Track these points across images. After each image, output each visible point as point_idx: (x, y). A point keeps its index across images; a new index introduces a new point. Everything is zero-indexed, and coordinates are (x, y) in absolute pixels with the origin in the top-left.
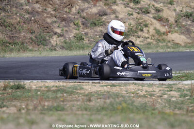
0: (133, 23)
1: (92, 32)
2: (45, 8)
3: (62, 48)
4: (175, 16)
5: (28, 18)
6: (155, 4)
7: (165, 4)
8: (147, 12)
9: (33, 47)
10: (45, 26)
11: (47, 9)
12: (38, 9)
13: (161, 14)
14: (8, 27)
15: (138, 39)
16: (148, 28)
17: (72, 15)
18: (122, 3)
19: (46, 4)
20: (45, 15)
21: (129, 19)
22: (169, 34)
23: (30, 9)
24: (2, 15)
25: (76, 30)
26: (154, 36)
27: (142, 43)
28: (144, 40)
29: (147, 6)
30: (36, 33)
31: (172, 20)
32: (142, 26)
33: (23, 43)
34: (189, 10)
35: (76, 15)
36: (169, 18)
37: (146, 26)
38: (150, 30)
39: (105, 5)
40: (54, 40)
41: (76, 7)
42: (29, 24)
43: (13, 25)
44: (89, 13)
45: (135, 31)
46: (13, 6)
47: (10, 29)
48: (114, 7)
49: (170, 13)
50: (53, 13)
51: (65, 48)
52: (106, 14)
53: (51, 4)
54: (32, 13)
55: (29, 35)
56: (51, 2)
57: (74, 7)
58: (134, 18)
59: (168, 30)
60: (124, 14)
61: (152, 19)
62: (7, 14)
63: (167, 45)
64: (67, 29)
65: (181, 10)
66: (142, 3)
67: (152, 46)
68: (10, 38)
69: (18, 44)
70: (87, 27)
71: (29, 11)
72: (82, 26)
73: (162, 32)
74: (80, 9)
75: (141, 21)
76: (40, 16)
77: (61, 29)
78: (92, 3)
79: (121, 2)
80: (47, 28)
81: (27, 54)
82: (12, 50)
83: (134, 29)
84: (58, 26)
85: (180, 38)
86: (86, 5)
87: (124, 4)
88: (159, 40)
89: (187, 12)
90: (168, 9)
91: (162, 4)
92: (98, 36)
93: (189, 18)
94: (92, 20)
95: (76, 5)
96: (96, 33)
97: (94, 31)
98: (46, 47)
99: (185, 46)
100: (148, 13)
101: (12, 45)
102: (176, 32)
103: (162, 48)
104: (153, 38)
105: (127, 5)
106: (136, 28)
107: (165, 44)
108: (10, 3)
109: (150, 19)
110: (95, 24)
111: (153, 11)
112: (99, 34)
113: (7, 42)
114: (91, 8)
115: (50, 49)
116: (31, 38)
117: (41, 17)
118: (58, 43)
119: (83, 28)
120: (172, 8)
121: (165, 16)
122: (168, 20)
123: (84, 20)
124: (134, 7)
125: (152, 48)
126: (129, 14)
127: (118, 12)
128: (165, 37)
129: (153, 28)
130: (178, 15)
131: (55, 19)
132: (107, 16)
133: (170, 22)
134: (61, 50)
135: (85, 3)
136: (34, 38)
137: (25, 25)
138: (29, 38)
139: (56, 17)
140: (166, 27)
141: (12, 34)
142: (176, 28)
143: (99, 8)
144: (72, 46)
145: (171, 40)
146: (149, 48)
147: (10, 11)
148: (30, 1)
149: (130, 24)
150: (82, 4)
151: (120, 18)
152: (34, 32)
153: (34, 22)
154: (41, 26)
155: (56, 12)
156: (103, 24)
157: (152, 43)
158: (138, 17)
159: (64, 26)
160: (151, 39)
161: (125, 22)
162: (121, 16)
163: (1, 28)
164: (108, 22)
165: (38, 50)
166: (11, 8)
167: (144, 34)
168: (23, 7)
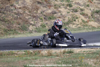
0: (70, 17)
1: (49, 23)
2: (24, 11)
3: (36, 31)
4: (91, 13)
5: (16, 17)
6: (80, 7)
7: (85, 7)
9: (21, 31)
10: (25, 21)
11: (25, 11)
12: (21, 12)
13: (84, 12)
14: (7, 22)
15: (73, 25)
16: (78, 19)
17: (39, 14)
19: (25, 9)
20: (25, 15)
21: (68, 15)
22: (89, 22)
23: (17, 12)
24: (3, 16)
25: (41, 22)
26: (81, 23)
27: (76, 27)
28: (77, 26)
29: (76, 8)
30: (21, 24)
31: (90, 15)
32: (75, 18)
33: (15, 30)
34: (98, 9)
37: (77, 18)
39: (55, 8)
40: (31, 28)
42: (17, 20)
43: (9, 21)
44: (47, 13)
45: (72, 21)
47: (8, 23)
48: (60, 9)
49: (88, 11)
50: (29, 13)
51: (37, 31)
52: (56, 13)
53: (27, 9)
54: (18, 14)
56: (27, 8)
57: (39, 10)
58: (71, 15)
59: (88, 20)
60: (65, 12)
61: (80, 15)
62: (5, 15)
63: (89, 28)
64: (36, 21)
65: (93, 9)
66: (73, 6)
67: (81, 28)
68: (8, 27)
69: (13, 31)
70: (47, 20)
71: (16, 13)
72: (44, 20)
73: (85, 21)
74: (42, 11)
75: (74, 16)
76: (22, 16)
77: (34, 22)
78: (48, 8)
79: (63, 6)
80: (27, 21)
82: (10, 34)
83: (71, 20)
84: (32, 20)
85: (95, 24)
86: (45, 9)
87: (64, 8)
88: (84, 25)
89: (97, 10)
90: (87, 9)
91: (83, 7)
93: (98, 13)
94: (49, 17)
95: (40, 9)
96: (52, 23)
98: (27, 31)
99: (98, 28)
100: (77, 11)
101: (10, 31)
102: (92, 21)
105: (66, 8)
106: (72, 20)
107: (87, 27)
108: (6, 9)
109: (78, 14)
110: (51, 19)
111: (80, 11)
113: (7, 30)
114: (48, 10)
115: (29, 32)
118: (33, 29)
119: (44, 21)
120: (89, 9)
121: (86, 13)
122: (88, 15)
123: (45, 16)
124: (70, 9)
125: (82, 30)
126: (67, 12)
127: (62, 12)
128: (87, 23)
129: (81, 19)
131: (30, 17)
133: (89, 16)
134: (35, 33)
136: (20, 27)
137: (15, 21)
138: (18, 27)
140: (87, 18)
141: (9, 25)
142: (92, 19)
143: (52, 10)
144: (41, 30)
145: (90, 25)
146: (80, 30)
147: (7, 14)
148: (17, 8)
149: (69, 18)
150: (43, 9)
151: (63, 15)
152: (20, 24)
153: (20, 19)
154: (23, 21)
155: (30, 13)
156: (55, 18)
157: (81, 27)
158: (73, 14)
159: (35, 20)
160: (80, 25)
161: (66, 17)
162: (63, 14)
163: (3, 23)
164: (57, 17)
165: (23, 33)
166: (7, 12)
167: (76, 23)
168: (13, 11)
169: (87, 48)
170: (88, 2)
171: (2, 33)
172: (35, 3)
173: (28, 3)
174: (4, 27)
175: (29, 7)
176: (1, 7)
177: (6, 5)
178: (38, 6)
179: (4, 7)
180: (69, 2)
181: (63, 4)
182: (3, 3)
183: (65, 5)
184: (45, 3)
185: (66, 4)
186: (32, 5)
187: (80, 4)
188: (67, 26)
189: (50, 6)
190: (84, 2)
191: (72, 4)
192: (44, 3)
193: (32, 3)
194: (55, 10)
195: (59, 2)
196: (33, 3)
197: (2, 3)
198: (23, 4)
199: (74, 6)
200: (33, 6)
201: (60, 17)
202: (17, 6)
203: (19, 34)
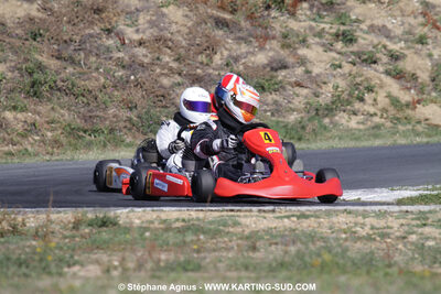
0: (342, 84)
2: (157, 55)
4: (430, 68)
5: (121, 77)
6: (388, 43)
7: (409, 44)
8: (372, 61)
9: (134, 137)
10: (159, 93)
11: (162, 57)
12: (142, 59)
13: (401, 64)
14: (81, 98)
15: (353, 117)
16: (374, 95)
17: (214, 69)
18: (318, 43)
19: (159, 48)
20: (158, 70)
21: (334, 76)
22: (419, 106)
23: (127, 58)
24: (67, 71)
27: (361, 127)
28: (367, 120)
29: (371, 48)
30: (139, 108)
31: (424, 77)
32: (361, 90)
33: (112, 131)
35: (222, 69)
36: (419, 73)
37: (370, 89)
38: (379, 99)
39: (283, 46)
41: (221, 53)
42: (124, 89)
43: (90, 92)
44: (250, 65)
45: (347, 100)
46: (91, 52)
47: (85, 100)
48: (302, 52)
49: (420, 62)
50: (174, 65)
52: (285, 67)
53: (170, 48)
54: (131, 66)
55: (125, 114)
56: (170, 44)
57: (218, 53)
58: (344, 74)
59: (416, 98)
60: (322, 65)
61: (383, 76)
62: (78, 69)
63: (414, 131)
66: (361, 41)
67: (383, 131)
68: (85, 119)
69: (103, 132)
71: (125, 63)
73: (403, 102)
74: (230, 56)
75: (358, 80)
76: (147, 74)
78: (257, 44)
79: (317, 39)
80: (163, 98)
81: (122, 153)
82: (89, 145)
83: (345, 96)
86: (244, 48)
87: (323, 45)
88: (398, 119)
90: (416, 53)
91: (402, 44)
92: (269, 114)
94: (255, 80)
95: (223, 49)
96: (265, 107)
100: (375, 62)
101: (90, 135)
102: (432, 101)
103: (404, 134)
104: (385, 115)
105: (328, 48)
106: (350, 95)
107: (410, 127)
108: (83, 46)
109: (378, 75)
110: (263, 88)
111: (385, 59)
112: (271, 108)
113: (79, 129)
114: (253, 54)
116: (130, 120)
117: (150, 75)
120: (425, 52)
121: (409, 69)
122: (417, 78)
124: (344, 50)
125: (384, 137)
126: (333, 65)
127: (310, 62)
128: (409, 112)
129: (384, 94)
130: (437, 65)
131: (178, 79)
132: (287, 71)
133: (420, 80)
135: (240, 44)
136: (135, 119)
137: (116, 93)
138: (125, 118)
139: (180, 74)
140: (412, 91)
141: (89, 111)
142: (434, 94)
143: (271, 54)
145: (422, 118)
146: (376, 136)
147: (86, 65)
148: (126, 41)
149: (336, 87)
150: (234, 47)
151: (314, 74)
152: (136, 107)
153: (136, 86)
154: (149, 93)
155: (180, 63)
156: (280, 87)
157: (383, 125)
158: (353, 73)
160: (382, 117)
161: (325, 83)
162: (316, 71)
163: (66, 99)
164: (290, 83)
166: (86, 56)
167: (366, 107)
168: (112, 55)
170: (424, 25)
171: (56, 141)
172: (203, 26)
173: (176, 23)
174: (67, 117)
175: (180, 38)
176: (65, 38)
177: (85, 28)
178: (214, 36)
179: (77, 38)
180: (343, 24)
181: (318, 29)
182: (76, 21)
183: (327, 36)
184: (245, 24)
185: (333, 31)
186: (190, 33)
187: (390, 31)
188: (327, 120)
189: (267, 38)
190: (406, 25)
191: (358, 33)
192: (243, 24)
193: (190, 24)
195: (302, 24)
196: (199, 24)
197: (69, 22)
198: (155, 29)
199: (366, 42)
200: (195, 37)
201: (299, 85)
202: (131, 34)
203: (125, 146)
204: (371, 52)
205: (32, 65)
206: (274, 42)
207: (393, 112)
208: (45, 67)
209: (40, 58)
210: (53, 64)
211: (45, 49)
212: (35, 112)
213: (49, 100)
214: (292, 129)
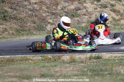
0: (98, 14)
1: (72, 21)
2: (41, 7)
4: (123, 9)
5: (30, 14)
6: (110, 1)
7: (116, 1)
9: (36, 32)
12: (36, 8)
13: (115, 8)
17: (58, 11)
18: (89, 2)
19: (41, 5)
20: (42, 11)
21: (95, 12)
22: (121, 20)
23: (32, 8)
24: (14, 12)
26: (112, 22)
29: (105, 3)
30: (37, 23)
33: (29, 30)
35: (61, 11)
36: (120, 10)
39: (79, 3)
40: (49, 27)
42: (32, 17)
43: (22, 18)
44: (69, 9)
46: (21, 6)
47: (20, 21)
48: (85, 5)
49: (120, 7)
50: (46, 10)
52: (80, 9)
53: (44, 5)
54: (33, 10)
56: (45, 3)
57: (59, 6)
58: (98, 11)
59: (120, 18)
60: (91, 9)
61: (110, 11)
62: (17, 12)
63: (121, 28)
64: (56, 20)
66: (102, 1)
67: (111, 28)
68: (21, 27)
69: (27, 31)
71: (31, 10)
73: (117, 19)
74: (63, 7)
78: (71, 3)
79: (89, 1)
80: (44, 20)
82: (23, 35)
84: (50, 18)
86: (67, 4)
87: (91, 3)
88: (115, 24)
90: (119, 4)
91: (114, 2)
92: (76, 24)
94: (71, 14)
95: (60, 4)
97: (74, 20)
98: (44, 32)
100: (106, 7)
101: (23, 32)
103: (118, 29)
104: (111, 23)
105: (92, 3)
107: (119, 27)
108: (18, 5)
109: (108, 11)
110: (73, 16)
111: (110, 6)
112: (77, 22)
113: (19, 30)
114: (70, 6)
115: (47, 33)
117: (39, 13)
118: (51, 29)
120: (121, 4)
121: (117, 9)
122: (120, 12)
123: (66, 13)
124: (97, 4)
126: (95, 8)
127: (88, 8)
128: (118, 22)
129: (111, 17)
131: (48, 14)
132: (81, 10)
133: (121, 12)
136: (36, 26)
137: (29, 19)
138: (33, 26)
139: (48, 12)
140: (119, 16)
141: (22, 24)
143: (75, 5)
145: (123, 24)
147: (19, 10)
148: (31, 3)
149: (96, 15)
150: (64, 4)
151: (89, 12)
153: (35, 16)
154: (39, 19)
155: (48, 9)
156: (79, 16)
157: (111, 26)
158: (101, 11)
159: (54, 18)
160: (110, 24)
161: (92, 14)
162: (89, 10)
163: (15, 21)
164: (82, 14)
165: (40, 34)
166: (19, 8)
168: (27, 7)
169: (119, 53)
171: (13, 34)
174: (15, 26)
175: (47, 1)
176: (12, 2)
178: (58, 1)
179: (16, 2)
189: (73, 1)
194: (79, 5)
200: (52, 1)
201: (85, 15)
203: (34, 35)
204: (105, 4)
205: (4, 11)
206: (76, 2)
207: (114, 22)
208: (8, 11)
209: (6, 9)
210: (10, 10)
211: (7, 6)
212: (6, 25)
213: (9, 21)
214: (84, 28)
